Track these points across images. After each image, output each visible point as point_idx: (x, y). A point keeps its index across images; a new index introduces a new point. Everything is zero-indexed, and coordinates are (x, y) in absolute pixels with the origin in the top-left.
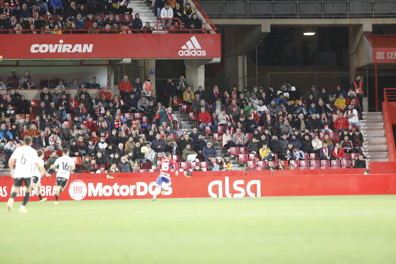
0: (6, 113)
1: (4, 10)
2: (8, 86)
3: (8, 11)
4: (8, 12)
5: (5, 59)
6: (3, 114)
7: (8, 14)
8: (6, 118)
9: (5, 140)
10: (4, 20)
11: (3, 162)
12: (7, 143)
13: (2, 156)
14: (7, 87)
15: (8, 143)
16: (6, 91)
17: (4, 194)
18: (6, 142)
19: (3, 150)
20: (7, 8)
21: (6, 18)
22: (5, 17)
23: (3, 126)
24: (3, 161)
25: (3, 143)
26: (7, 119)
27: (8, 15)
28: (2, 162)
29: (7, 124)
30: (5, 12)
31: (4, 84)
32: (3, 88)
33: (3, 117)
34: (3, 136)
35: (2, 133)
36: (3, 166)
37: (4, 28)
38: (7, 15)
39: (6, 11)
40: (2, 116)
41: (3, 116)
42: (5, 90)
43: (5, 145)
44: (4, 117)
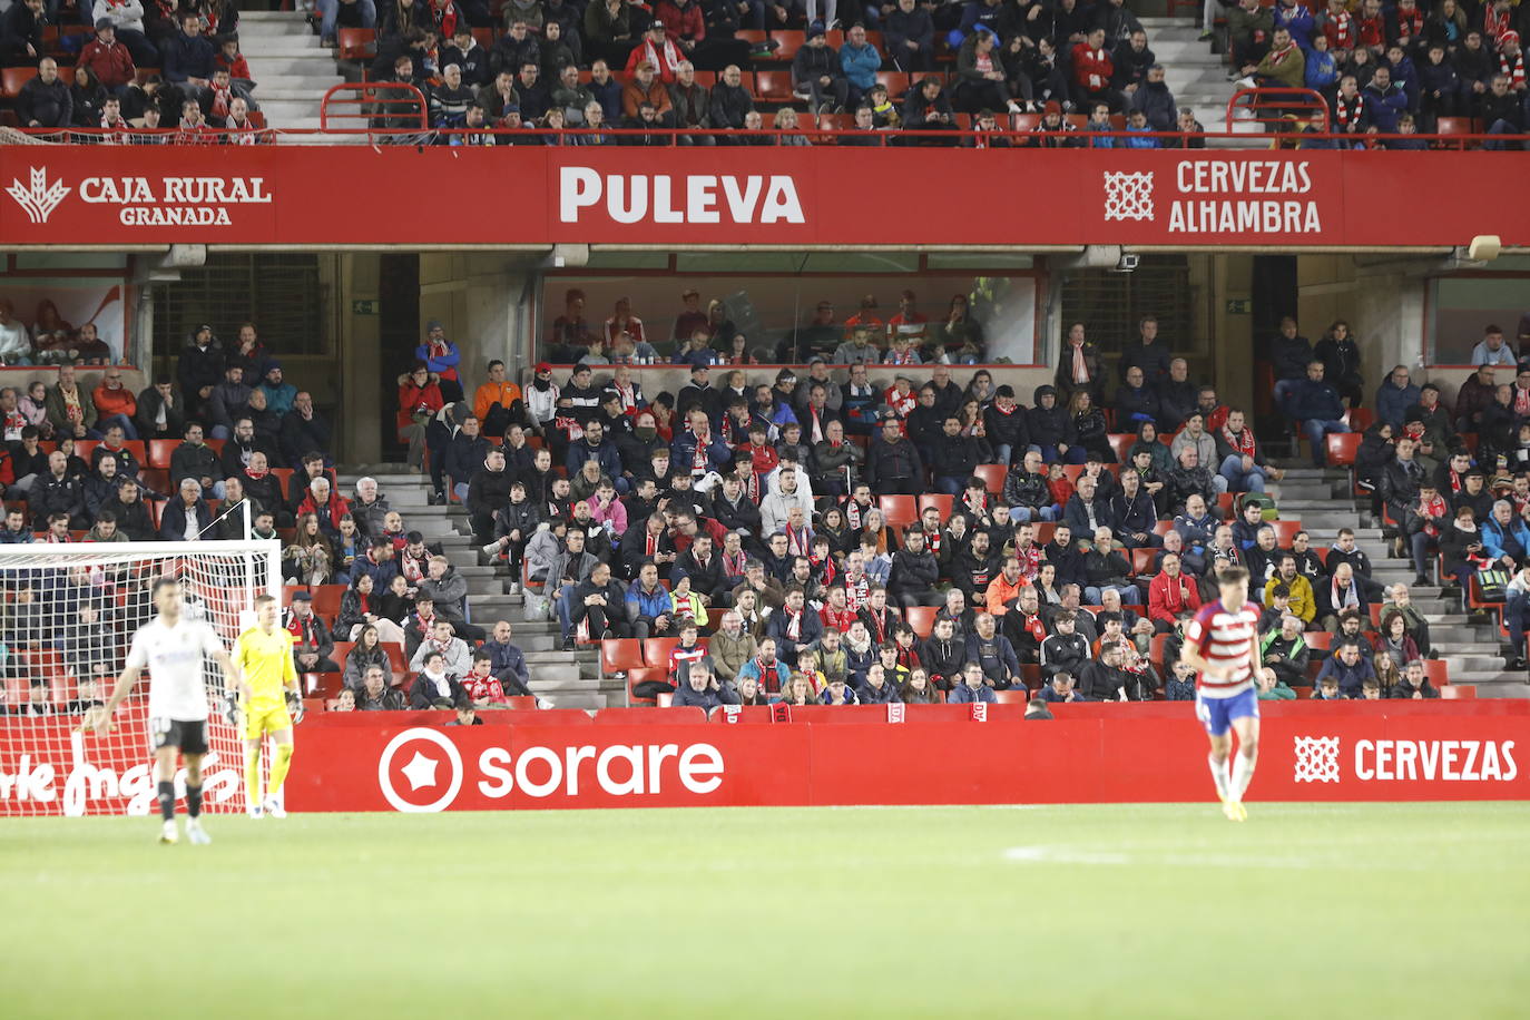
0: (1512, 459)
1: (1502, 58)
2: (1522, 354)
3: (1520, 62)
4: (1519, 68)
5: (1509, 246)
6: (1502, 462)
7: (1519, 73)
8: (1514, 478)
9: (1507, 560)
10: (1506, 98)
11: (1501, 647)
12: (1516, 572)
13: (1499, 624)
14: (1515, 355)
15: (1521, 573)
16: (1515, 371)
17: (1504, 768)
18: (1512, 571)
19: (1503, 599)
20: (1514, 49)
21: (1513, 92)
22: (1510, 87)
23: (1500, 507)
24: (1500, 642)
25: (1503, 573)
26: (1518, 481)
27: (1519, 79)
28: (1496, 647)
29: (1518, 500)
30: (1506, 69)
31: (1507, 344)
32: (1500, 362)
33: (1500, 472)
34: (1503, 548)
35: (1498, 537)
36: (1503, 660)
37: (1505, 130)
38: (1516, 79)
39: (1511, 62)
40: (1496, 468)
41: (1503, 468)
42: (1511, 367)
43: (1509, 579)
44: (1507, 472)
